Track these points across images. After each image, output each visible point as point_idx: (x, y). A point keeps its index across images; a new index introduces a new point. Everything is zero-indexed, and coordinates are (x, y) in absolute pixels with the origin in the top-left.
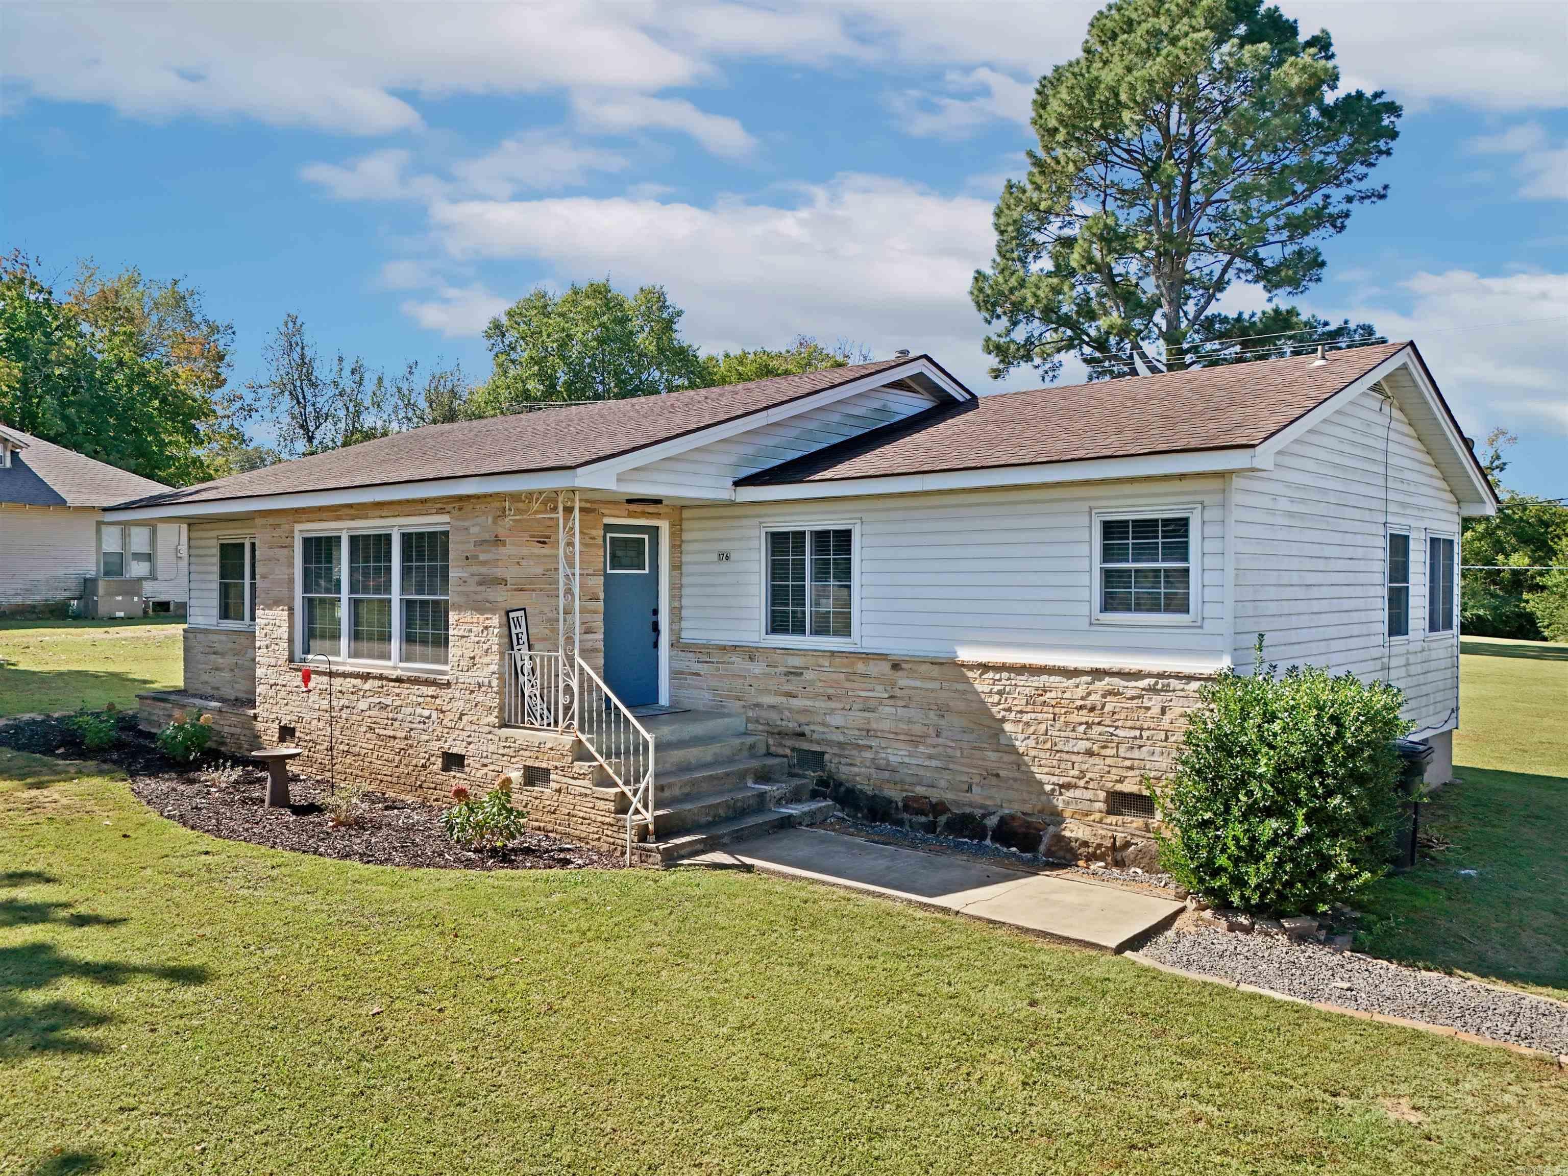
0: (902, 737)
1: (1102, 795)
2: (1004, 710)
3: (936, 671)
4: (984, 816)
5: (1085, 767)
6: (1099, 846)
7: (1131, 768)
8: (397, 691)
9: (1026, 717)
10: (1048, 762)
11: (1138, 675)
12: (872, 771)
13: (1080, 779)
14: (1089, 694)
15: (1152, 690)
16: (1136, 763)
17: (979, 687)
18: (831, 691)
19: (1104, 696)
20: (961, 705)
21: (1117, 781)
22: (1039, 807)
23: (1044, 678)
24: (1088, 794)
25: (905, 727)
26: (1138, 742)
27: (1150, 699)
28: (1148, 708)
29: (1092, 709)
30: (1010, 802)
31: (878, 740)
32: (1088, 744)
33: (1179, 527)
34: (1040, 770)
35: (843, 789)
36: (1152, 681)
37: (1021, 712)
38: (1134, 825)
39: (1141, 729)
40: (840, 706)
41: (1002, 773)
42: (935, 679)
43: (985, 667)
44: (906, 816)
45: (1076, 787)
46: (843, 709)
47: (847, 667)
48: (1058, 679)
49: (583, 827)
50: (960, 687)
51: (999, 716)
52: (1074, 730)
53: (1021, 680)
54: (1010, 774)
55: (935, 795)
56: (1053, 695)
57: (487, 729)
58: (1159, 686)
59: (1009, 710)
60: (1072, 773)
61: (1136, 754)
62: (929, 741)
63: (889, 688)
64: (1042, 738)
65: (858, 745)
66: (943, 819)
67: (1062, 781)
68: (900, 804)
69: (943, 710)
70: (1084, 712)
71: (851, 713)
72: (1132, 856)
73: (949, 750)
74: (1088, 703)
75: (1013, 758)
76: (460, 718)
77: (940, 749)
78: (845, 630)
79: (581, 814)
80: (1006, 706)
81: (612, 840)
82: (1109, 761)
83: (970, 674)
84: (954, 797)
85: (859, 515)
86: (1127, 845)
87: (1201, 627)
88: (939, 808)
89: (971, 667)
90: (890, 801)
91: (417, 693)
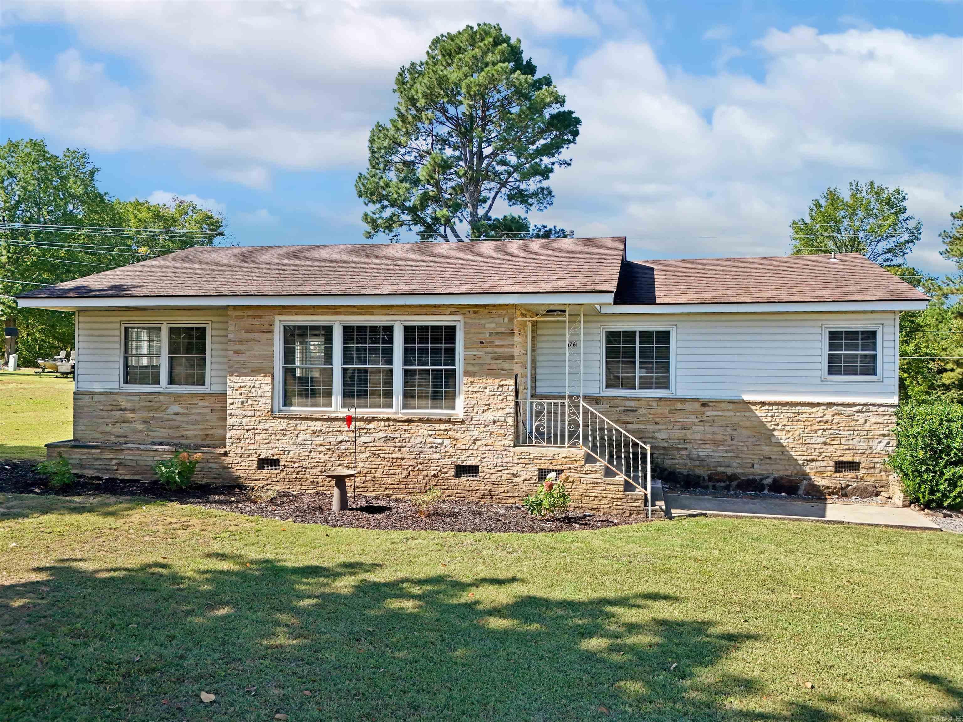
0: (709, 442)
1: (832, 463)
2: (775, 425)
3: (731, 406)
4: (761, 480)
5: (822, 450)
6: (835, 488)
7: (848, 449)
8: (407, 428)
9: (787, 428)
10: (801, 450)
11: (854, 405)
12: (688, 461)
13: (819, 456)
14: (825, 415)
15: (861, 412)
16: (851, 447)
17: (759, 414)
18: (658, 420)
19: (833, 416)
20: (748, 424)
21: (840, 456)
22: (795, 472)
23: (799, 408)
24: (824, 464)
25: (711, 437)
26: (852, 437)
27: (858, 416)
28: (857, 421)
29: (827, 422)
30: (778, 471)
31: (691, 445)
32: (824, 439)
33: (872, 335)
34: (796, 453)
35: (666, 472)
36: (861, 407)
37: (785, 425)
38: (850, 476)
39: (854, 430)
40: (664, 427)
41: (773, 457)
42: (731, 411)
43: (763, 404)
44: (710, 484)
45: (817, 460)
46: (667, 429)
47: (669, 405)
48: (807, 408)
49: (596, 502)
50: (748, 414)
51: (771, 428)
52: (816, 433)
53: (784, 409)
54: (778, 457)
55: (729, 471)
56: (804, 416)
57: (503, 448)
58: (864, 410)
59: (778, 425)
60: (814, 454)
61: (851, 442)
62: (726, 443)
63: (699, 416)
64: (797, 438)
65: (678, 448)
66: (735, 483)
67: (808, 458)
68: (706, 478)
69: (735, 427)
70: (822, 424)
71: (673, 431)
72: (851, 492)
73: (739, 447)
74: (824, 419)
75: (779, 449)
76: (474, 443)
77: (734, 447)
78: (665, 385)
79: (594, 494)
80: (776, 423)
81: (621, 507)
82: (835, 447)
83: (753, 407)
84: (742, 471)
85: (676, 323)
86: (848, 486)
87: (882, 382)
88: (732, 477)
89: (754, 404)
90: (699, 477)
91: (430, 428)
